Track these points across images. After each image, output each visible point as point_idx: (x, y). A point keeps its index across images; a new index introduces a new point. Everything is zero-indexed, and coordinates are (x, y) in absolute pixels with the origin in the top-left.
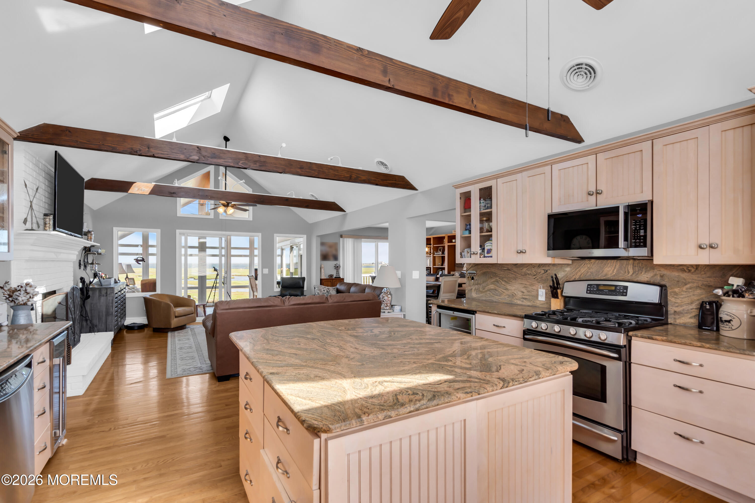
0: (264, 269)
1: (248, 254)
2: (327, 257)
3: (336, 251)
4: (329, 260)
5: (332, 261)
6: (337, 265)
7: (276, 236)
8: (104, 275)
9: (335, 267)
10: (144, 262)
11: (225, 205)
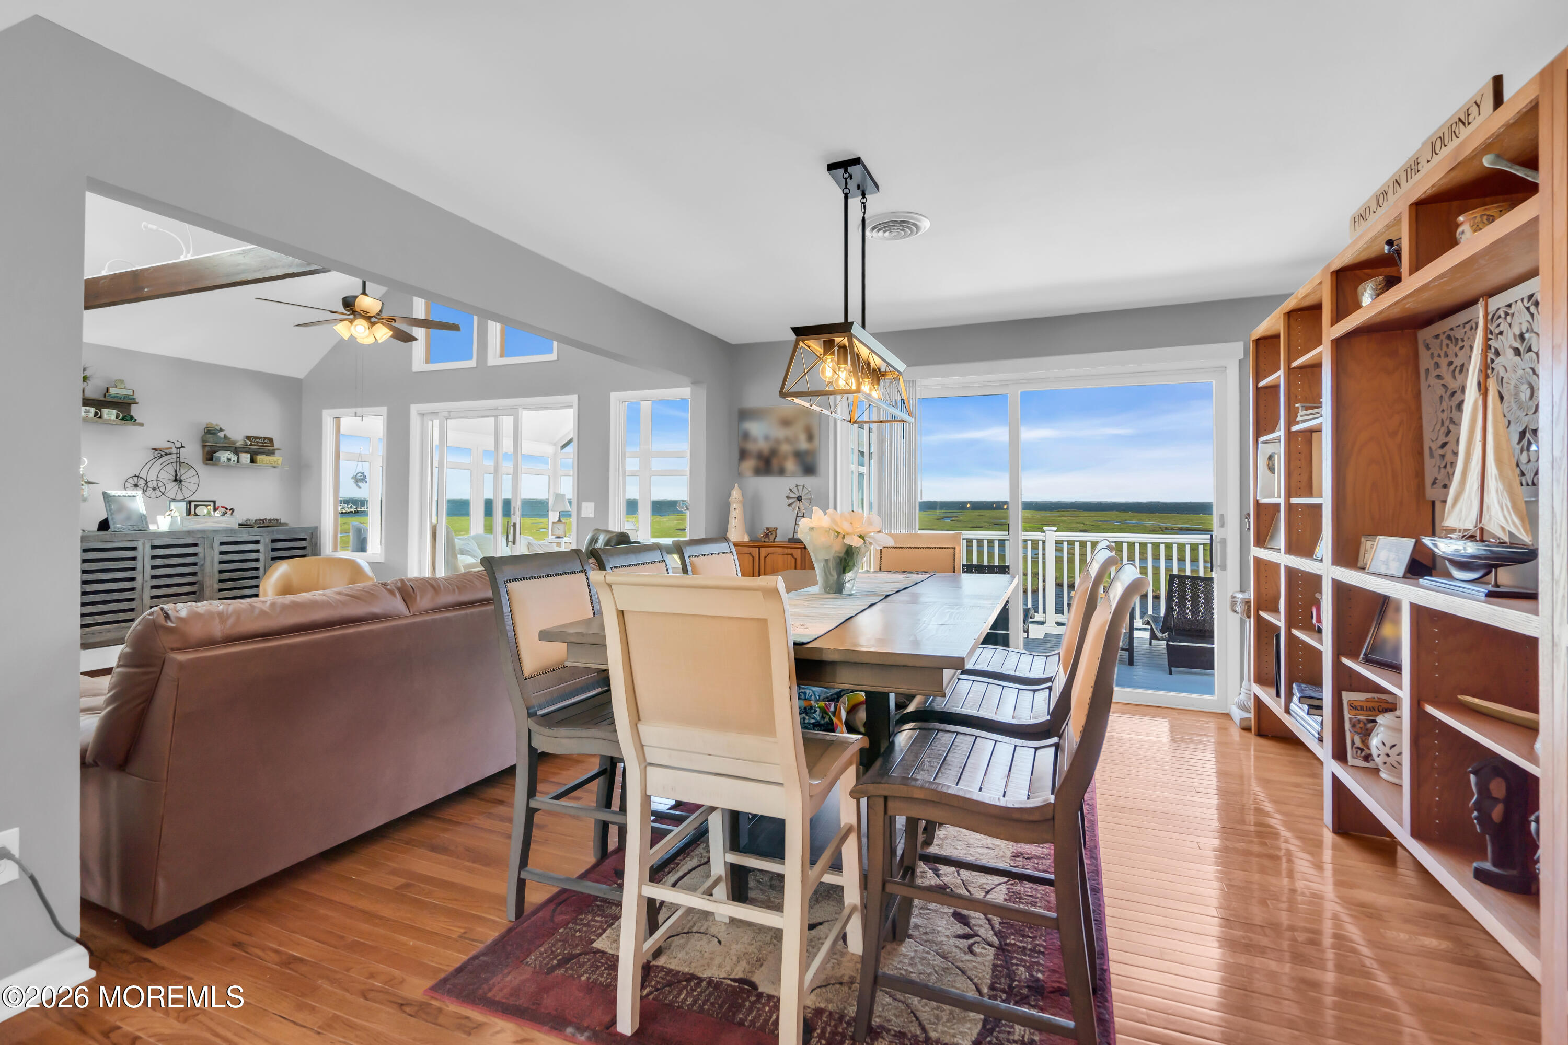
2: (775, 463)
3: (810, 437)
4: (782, 472)
5: (793, 474)
6: (795, 490)
7: (619, 401)
8: (224, 510)
9: (791, 501)
10: (366, 482)
11: (368, 318)
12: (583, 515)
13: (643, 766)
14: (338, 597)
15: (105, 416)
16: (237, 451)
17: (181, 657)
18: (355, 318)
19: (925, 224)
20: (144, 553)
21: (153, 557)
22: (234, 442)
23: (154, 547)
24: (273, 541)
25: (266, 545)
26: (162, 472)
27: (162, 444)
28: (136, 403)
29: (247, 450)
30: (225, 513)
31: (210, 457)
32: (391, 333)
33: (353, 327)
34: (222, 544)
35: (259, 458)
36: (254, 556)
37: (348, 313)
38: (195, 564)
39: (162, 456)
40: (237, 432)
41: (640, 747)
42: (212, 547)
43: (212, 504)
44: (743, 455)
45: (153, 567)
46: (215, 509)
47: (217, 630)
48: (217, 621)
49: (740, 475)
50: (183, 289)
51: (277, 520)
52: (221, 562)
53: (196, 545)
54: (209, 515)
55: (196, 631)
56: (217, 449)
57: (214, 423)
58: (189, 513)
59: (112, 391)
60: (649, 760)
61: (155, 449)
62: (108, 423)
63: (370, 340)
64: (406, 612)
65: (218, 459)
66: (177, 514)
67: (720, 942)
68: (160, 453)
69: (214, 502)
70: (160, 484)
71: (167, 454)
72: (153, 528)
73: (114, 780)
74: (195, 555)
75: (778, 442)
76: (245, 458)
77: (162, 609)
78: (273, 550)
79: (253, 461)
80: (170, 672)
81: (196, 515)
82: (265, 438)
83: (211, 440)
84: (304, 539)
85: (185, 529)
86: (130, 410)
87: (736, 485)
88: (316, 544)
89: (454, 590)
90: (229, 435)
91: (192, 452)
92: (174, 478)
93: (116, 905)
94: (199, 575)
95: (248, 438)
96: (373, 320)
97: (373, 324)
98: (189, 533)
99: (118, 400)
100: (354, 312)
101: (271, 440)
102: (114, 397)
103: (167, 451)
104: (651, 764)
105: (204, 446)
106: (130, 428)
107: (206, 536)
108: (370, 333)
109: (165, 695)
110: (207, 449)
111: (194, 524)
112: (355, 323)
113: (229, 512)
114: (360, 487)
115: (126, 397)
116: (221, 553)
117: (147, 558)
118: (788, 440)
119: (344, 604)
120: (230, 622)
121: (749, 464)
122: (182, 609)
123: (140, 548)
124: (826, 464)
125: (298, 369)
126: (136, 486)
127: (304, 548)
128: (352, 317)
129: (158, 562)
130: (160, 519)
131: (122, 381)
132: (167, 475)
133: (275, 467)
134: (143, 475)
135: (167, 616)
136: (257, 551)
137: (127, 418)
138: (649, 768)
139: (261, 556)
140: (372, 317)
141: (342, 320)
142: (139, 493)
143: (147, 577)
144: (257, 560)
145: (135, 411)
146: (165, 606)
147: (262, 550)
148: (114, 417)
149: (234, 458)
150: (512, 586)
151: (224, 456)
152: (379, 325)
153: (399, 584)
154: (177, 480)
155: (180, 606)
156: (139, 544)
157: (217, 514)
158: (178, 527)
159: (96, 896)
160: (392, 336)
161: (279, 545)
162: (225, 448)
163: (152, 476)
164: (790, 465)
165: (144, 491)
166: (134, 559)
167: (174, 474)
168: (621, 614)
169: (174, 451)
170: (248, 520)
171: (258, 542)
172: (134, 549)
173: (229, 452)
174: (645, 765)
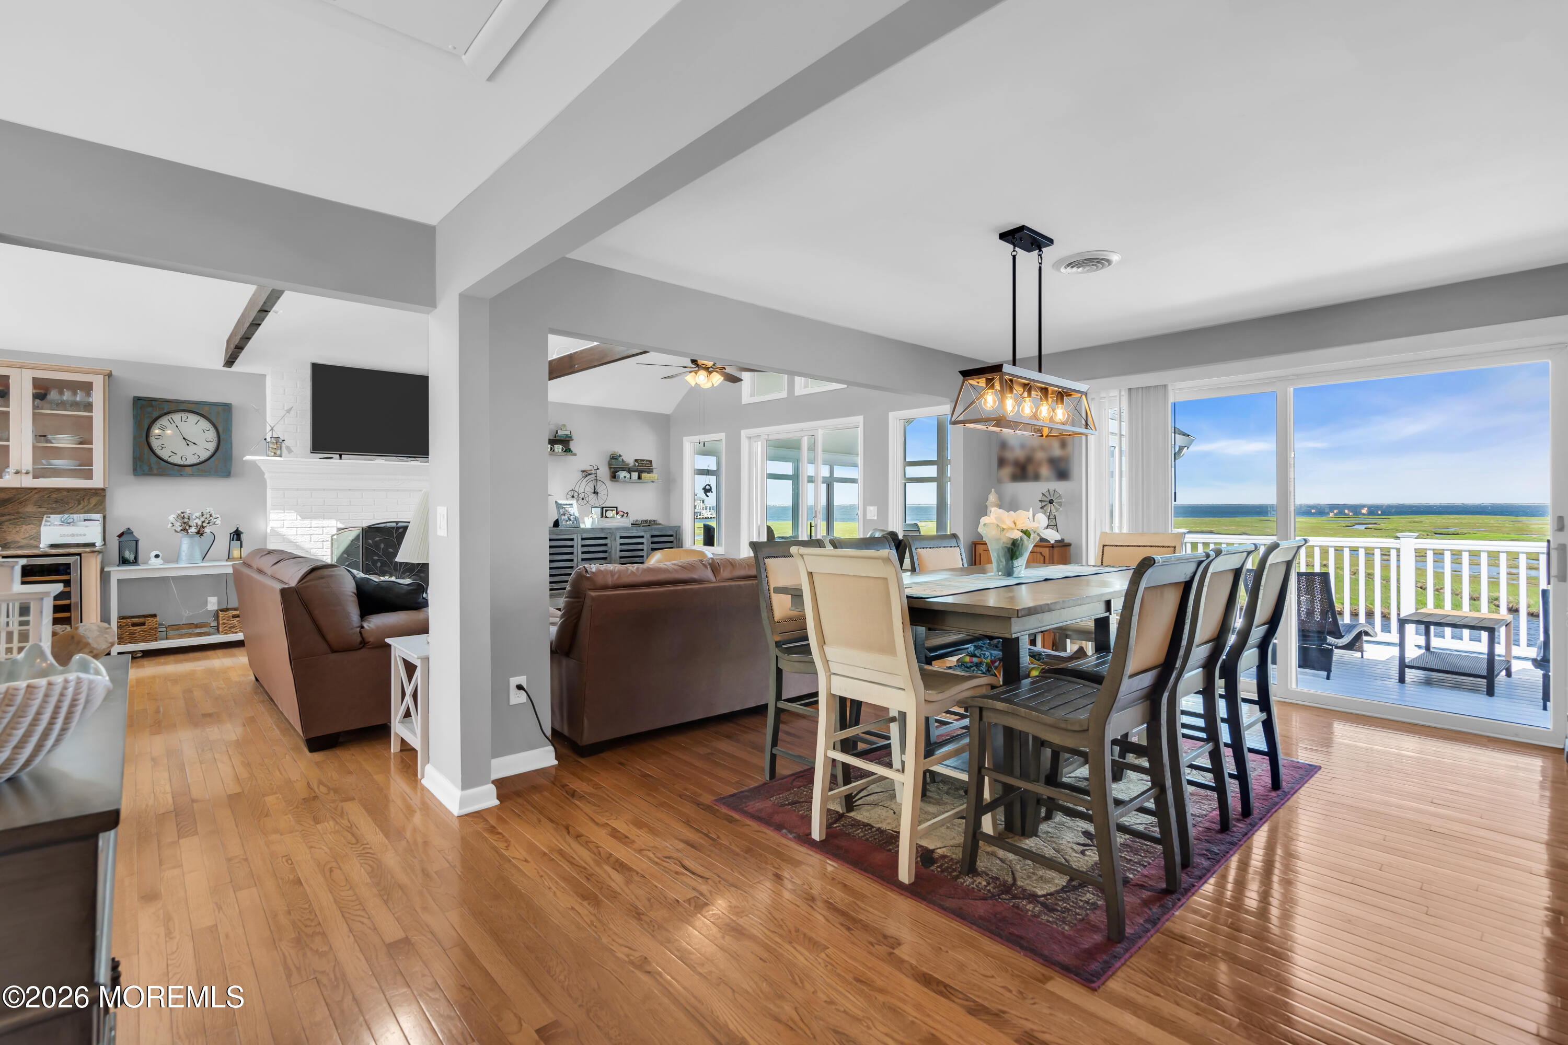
0: (868, 508)
2: (1030, 469)
3: (1065, 447)
4: (1037, 477)
5: (1048, 480)
6: (1047, 494)
7: (897, 419)
8: (622, 514)
9: (1044, 504)
11: (707, 369)
13: (828, 674)
14: (673, 566)
15: (556, 450)
16: (630, 471)
17: (593, 594)
18: (699, 370)
19: (1115, 258)
20: (577, 543)
21: (583, 546)
22: (628, 464)
23: (583, 539)
24: (652, 536)
25: (648, 539)
26: (586, 487)
27: (587, 468)
28: (572, 440)
29: (635, 469)
30: (623, 516)
31: (614, 476)
32: (723, 378)
33: (697, 377)
34: (621, 537)
35: (644, 475)
36: (640, 547)
37: (694, 366)
38: (606, 552)
39: (586, 476)
40: (629, 458)
41: (826, 662)
42: (615, 540)
43: (615, 509)
44: (1002, 462)
45: (583, 553)
46: (617, 513)
47: (610, 581)
48: (610, 575)
49: (1000, 481)
50: (596, 364)
51: (654, 521)
52: (621, 551)
53: (606, 538)
54: (613, 517)
55: (600, 580)
56: (618, 470)
57: (616, 451)
58: (602, 516)
59: (560, 432)
60: (832, 671)
61: (583, 471)
62: (557, 454)
63: (708, 385)
64: (714, 580)
65: (619, 477)
66: (595, 516)
67: (894, 813)
68: (586, 473)
69: (617, 508)
70: (586, 496)
71: (590, 474)
72: (582, 526)
73: (565, 661)
74: (606, 545)
75: (1033, 450)
76: (635, 475)
77: (584, 567)
78: (652, 543)
79: (639, 478)
80: (588, 602)
81: (606, 517)
82: (647, 461)
83: (614, 463)
84: (671, 536)
85: (600, 527)
86: (569, 445)
87: (993, 490)
88: (679, 539)
89: (745, 567)
90: (625, 460)
91: (604, 472)
92: (593, 491)
93: (566, 731)
94: (608, 559)
95: (636, 461)
96: (711, 369)
97: (710, 373)
98: (602, 529)
99: (563, 439)
100: (698, 366)
101: (650, 462)
102: (562, 437)
103: (589, 472)
104: (834, 674)
105: (610, 468)
106: (570, 458)
107: (612, 531)
108: (708, 380)
109: (586, 613)
110: (612, 470)
111: (607, 524)
112: (699, 374)
113: (625, 515)
114: (707, 496)
115: (567, 436)
116: (621, 544)
117: (580, 546)
118: (1042, 448)
119: (676, 571)
120: (616, 577)
121: (1007, 471)
122: (593, 567)
123: (575, 539)
124: (1077, 469)
125: (666, 407)
126: (573, 497)
127: (671, 542)
128: (697, 369)
129: (586, 549)
130: (586, 519)
131: (564, 425)
132: (589, 489)
133: (653, 482)
134: (577, 489)
135: (587, 571)
136: (642, 543)
137: (568, 450)
138: (832, 676)
139: (645, 547)
140: (709, 368)
141: (690, 372)
142: (574, 502)
143: (580, 560)
144: (642, 550)
145: (572, 445)
146: (586, 566)
147: (645, 543)
148: (560, 450)
149: (628, 476)
150: (766, 560)
151: (622, 474)
152: (714, 373)
153: (711, 561)
154: (595, 493)
155: (593, 566)
156: (574, 536)
157: (619, 517)
158: (596, 526)
159: (558, 728)
160: (724, 380)
161: (656, 539)
162: (623, 469)
163: (581, 491)
164: (1045, 471)
165: (577, 500)
166: (572, 546)
167: (593, 488)
168: (810, 574)
169: (593, 472)
170: (637, 521)
171: (642, 537)
172: (572, 540)
173: (625, 472)
174: (830, 674)
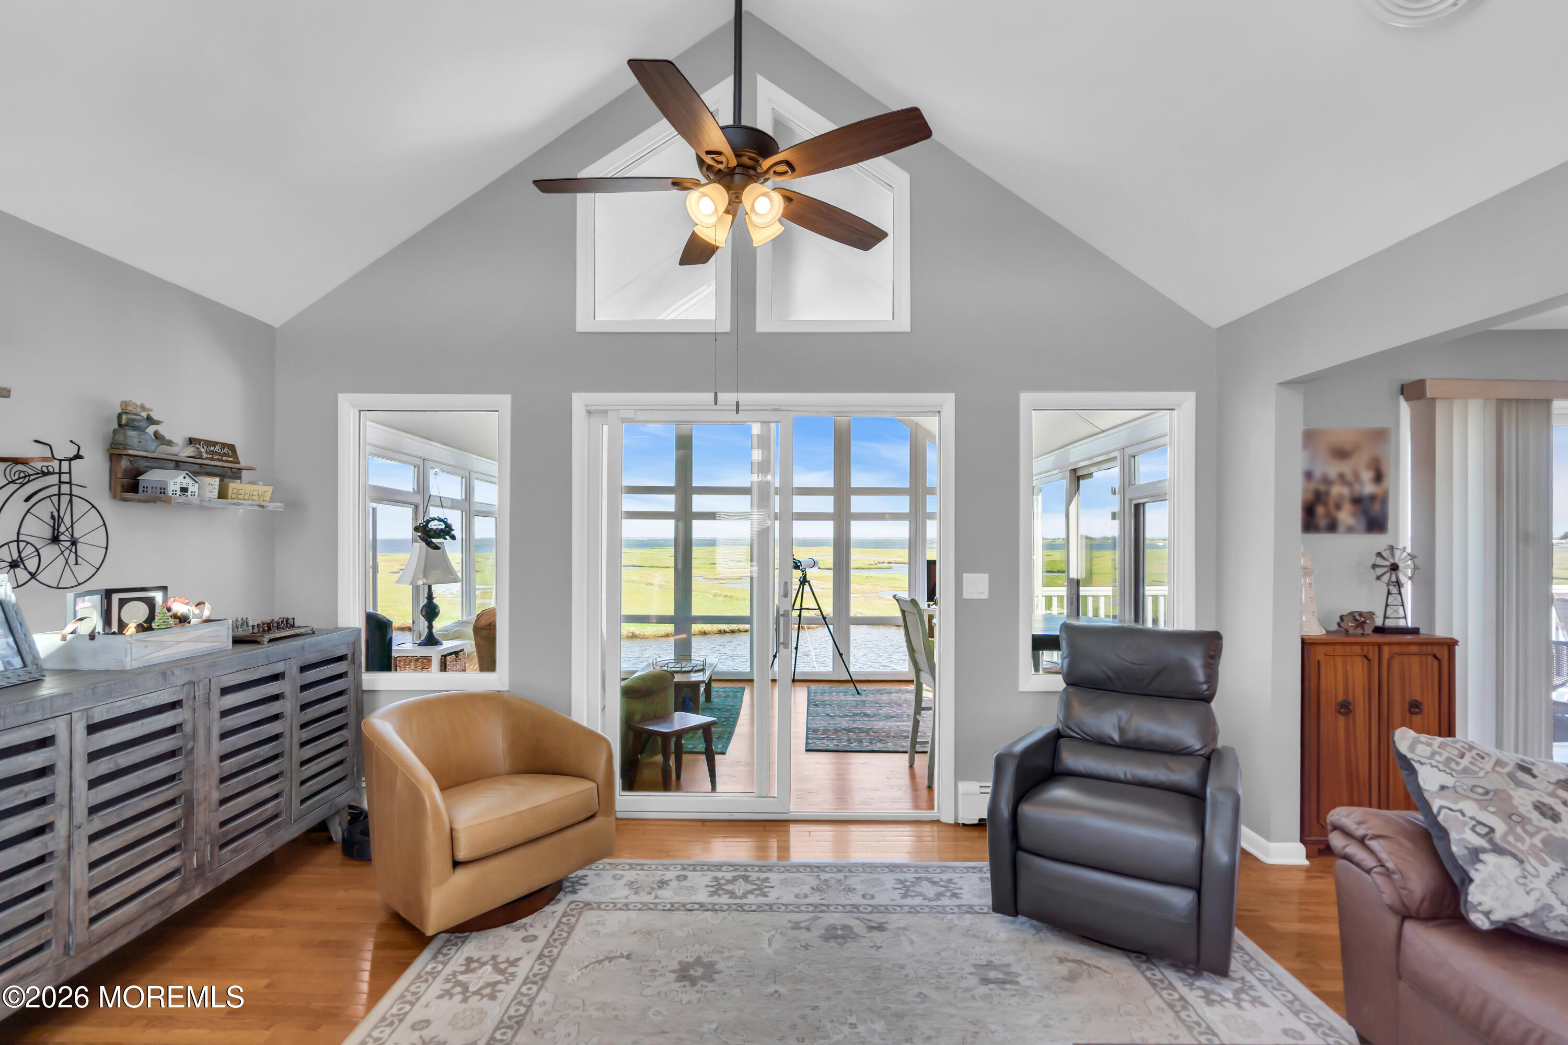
0: (967, 577)
1: (906, 510)
3: (1379, 477)
4: (1333, 528)
10: (453, 538)
12: (966, 595)
20: (72, 748)
23: (92, 728)
24: (302, 669)
25: (293, 680)
29: (204, 467)
31: (130, 483)
35: (233, 486)
36: (273, 708)
38: (176, 753)
42: (208, 703)
43: (159, 594)
53: (177, 704)
56: (143, 463)
74: (176, 728)
76: (211, 486)
78: (302, 688)
79: (222, 494)
82: (224, 445)
83: (130, 440)
90: (165, 432)
95: (191, 441)
101: (232, 447)
103: (40, 467)
105: (115, 458)
110: (124, 463)
116: (221, 714)
118: (1343, 479)
123: (60, 738)
127: (344, 674)
132: (40, 527)
133: (255, 506)
136: (280, 696)
139: (285, 707)
144: (279, 717)
149: (192, 486)
151: (160, 480)
161: (311, 676)
162: (159, 464)
164: (1345, 516)
169: (56, 465)
172: (44, 741)
173: (168, 472)
